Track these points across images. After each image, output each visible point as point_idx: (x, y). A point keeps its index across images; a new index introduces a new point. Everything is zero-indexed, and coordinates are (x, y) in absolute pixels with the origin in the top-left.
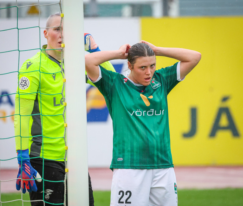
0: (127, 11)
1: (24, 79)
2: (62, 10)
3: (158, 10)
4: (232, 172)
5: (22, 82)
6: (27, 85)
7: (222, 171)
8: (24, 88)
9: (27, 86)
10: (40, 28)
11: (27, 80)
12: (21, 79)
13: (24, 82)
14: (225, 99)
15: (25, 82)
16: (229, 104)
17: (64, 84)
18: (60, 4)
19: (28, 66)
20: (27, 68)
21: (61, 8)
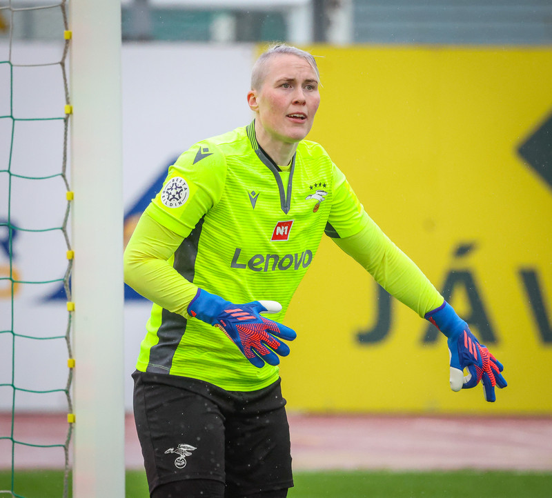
0: (223, 27)
1: (179, 184)
2: (68, 22)
3: (301, 27)
4: (478, 430)
5: (172, 189)
6: (180, 200)
7: (452, 428)
8: (171, 205)
9: (180, 203)
10: (12, 66)
11: (186, 189)
12: (173, 180)
13: (176, 189)
14: (463, 250)
15: (179, 190)
16: (474, 262)
17: (69, 205)
18: (63, 7)
19: (199, 157)
20: (196, 161)
21: (65, 18)
